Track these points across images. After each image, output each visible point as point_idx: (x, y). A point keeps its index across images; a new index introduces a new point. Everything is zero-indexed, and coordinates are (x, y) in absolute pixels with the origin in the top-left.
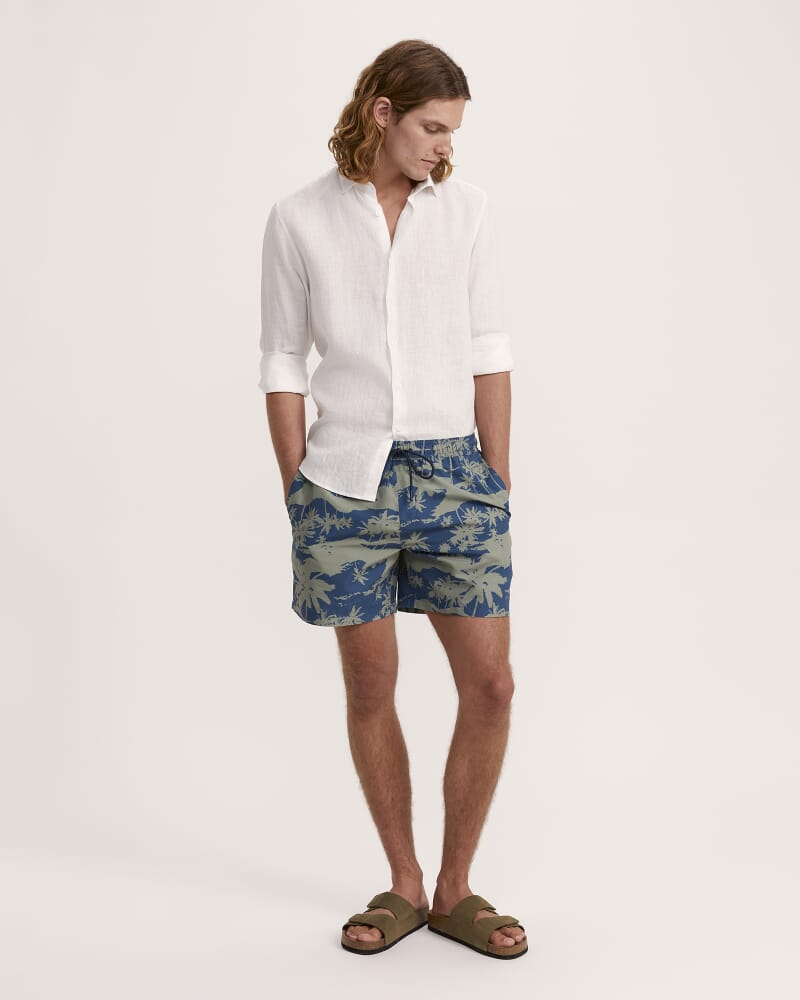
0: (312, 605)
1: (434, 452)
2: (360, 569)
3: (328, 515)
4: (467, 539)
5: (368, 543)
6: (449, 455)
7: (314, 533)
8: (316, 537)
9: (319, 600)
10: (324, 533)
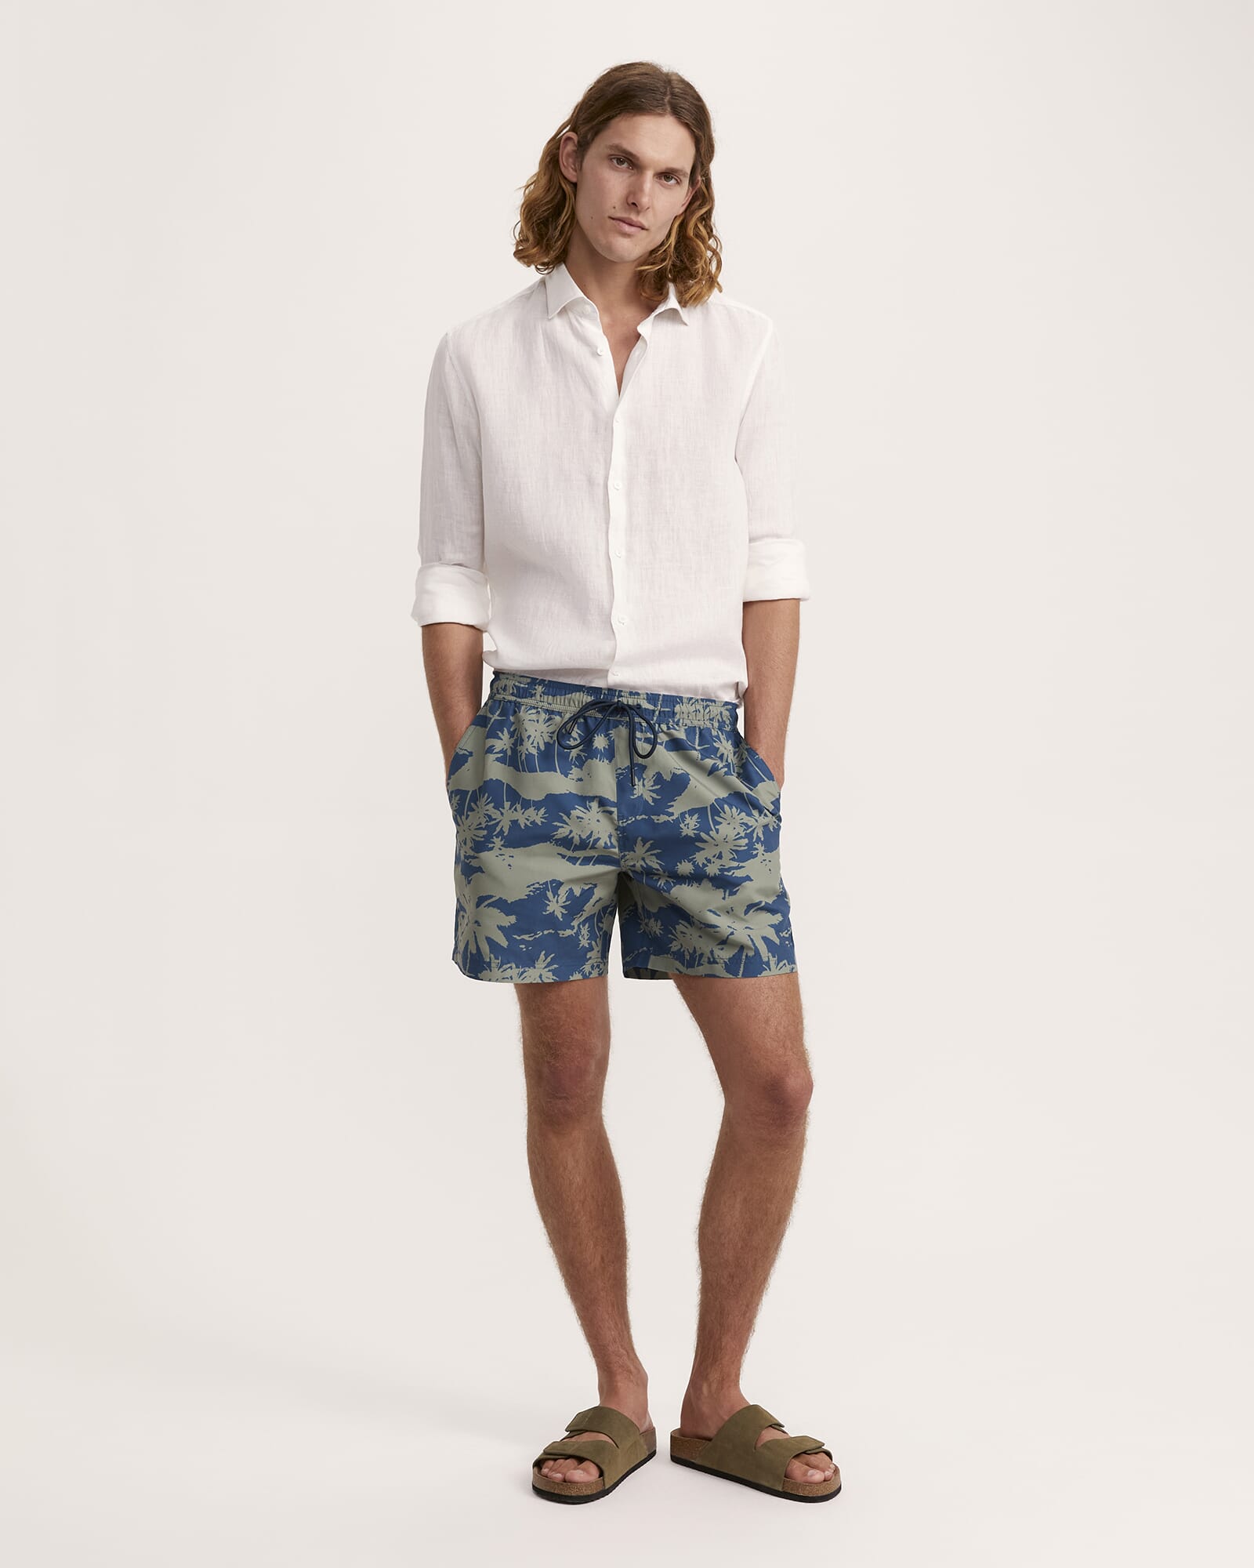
0: (478, 948)
1: (674, 714)
2: (555, 893)
3: (507, 804)
4: (720, 857)
5: (569, 853)
6: (696, 723)
7: (485, 832)
8: (488, 838)
9: (489, 940)
10: (502, 832)
